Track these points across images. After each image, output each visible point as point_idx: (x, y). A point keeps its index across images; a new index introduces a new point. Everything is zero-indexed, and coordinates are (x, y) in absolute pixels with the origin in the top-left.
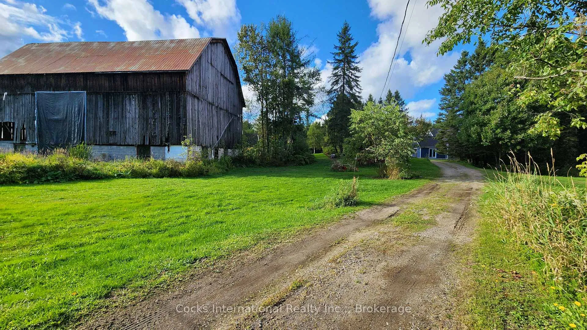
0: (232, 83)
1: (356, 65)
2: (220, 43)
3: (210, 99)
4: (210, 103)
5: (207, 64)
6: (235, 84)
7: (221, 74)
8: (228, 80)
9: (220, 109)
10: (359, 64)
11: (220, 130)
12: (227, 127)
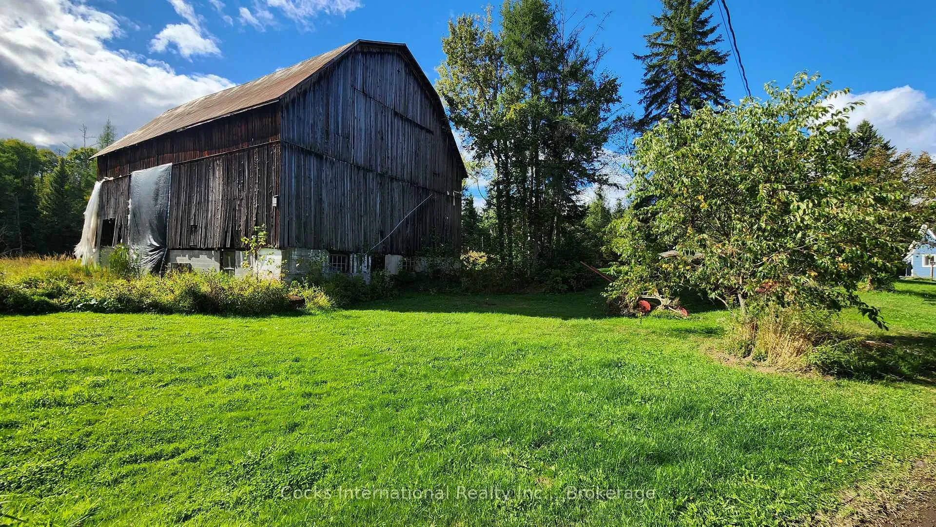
0: (429, 131)
1: (711, 48)
2: (393, 54)
3: (361, 161)
4: (359, 168)
5: (349, 92)
6: (438, 132)
7: (396, 114)
8: (417, 125)
9: (392, 179)
10: (718, 44)
11: (392, 219)
12: (414, 214)
